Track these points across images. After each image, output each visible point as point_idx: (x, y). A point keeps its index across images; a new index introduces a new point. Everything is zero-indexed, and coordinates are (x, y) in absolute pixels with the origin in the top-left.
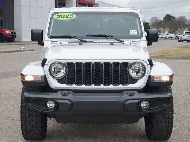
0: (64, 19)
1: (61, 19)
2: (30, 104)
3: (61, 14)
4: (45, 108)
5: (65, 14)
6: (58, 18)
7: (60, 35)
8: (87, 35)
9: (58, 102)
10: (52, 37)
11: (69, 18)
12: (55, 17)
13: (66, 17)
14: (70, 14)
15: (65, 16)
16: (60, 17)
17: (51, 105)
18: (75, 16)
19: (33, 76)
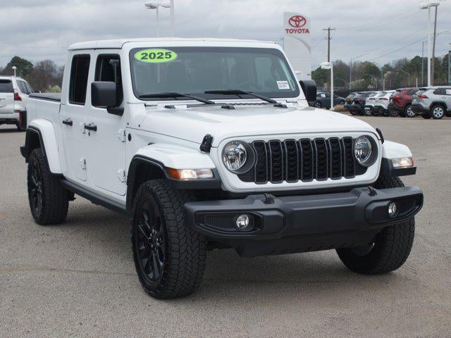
0: (156, 61)
1: (149, 60)
2: (201, 225)
3: (148, 52)
4: (235, 230)
5: (156, 51)
6: (143, 58)
7: (159, 92)
8: (206, 92)
9: (263, 215)
10: (142, 97)
11: (165, 60)
12: (138, 56)
13: (159, 58)
14: (164, 51)
15: (157, 56)
16: (148, 57)
17: (243, 223)
18: (174, 56)
19: (195, 170)
